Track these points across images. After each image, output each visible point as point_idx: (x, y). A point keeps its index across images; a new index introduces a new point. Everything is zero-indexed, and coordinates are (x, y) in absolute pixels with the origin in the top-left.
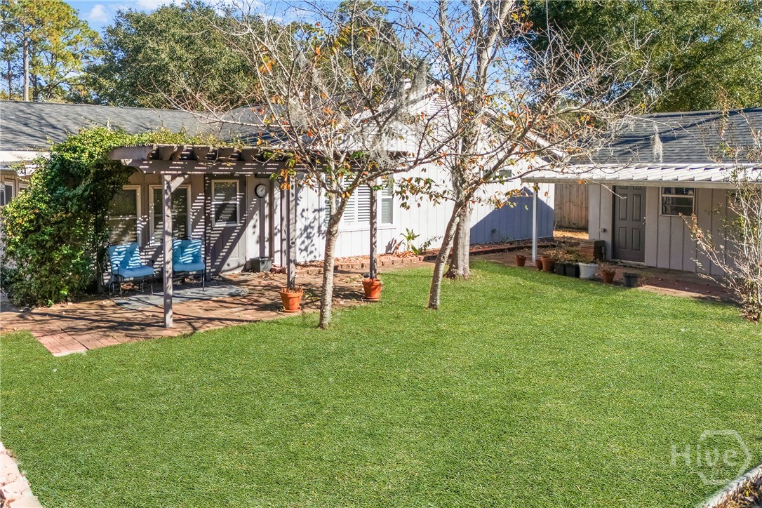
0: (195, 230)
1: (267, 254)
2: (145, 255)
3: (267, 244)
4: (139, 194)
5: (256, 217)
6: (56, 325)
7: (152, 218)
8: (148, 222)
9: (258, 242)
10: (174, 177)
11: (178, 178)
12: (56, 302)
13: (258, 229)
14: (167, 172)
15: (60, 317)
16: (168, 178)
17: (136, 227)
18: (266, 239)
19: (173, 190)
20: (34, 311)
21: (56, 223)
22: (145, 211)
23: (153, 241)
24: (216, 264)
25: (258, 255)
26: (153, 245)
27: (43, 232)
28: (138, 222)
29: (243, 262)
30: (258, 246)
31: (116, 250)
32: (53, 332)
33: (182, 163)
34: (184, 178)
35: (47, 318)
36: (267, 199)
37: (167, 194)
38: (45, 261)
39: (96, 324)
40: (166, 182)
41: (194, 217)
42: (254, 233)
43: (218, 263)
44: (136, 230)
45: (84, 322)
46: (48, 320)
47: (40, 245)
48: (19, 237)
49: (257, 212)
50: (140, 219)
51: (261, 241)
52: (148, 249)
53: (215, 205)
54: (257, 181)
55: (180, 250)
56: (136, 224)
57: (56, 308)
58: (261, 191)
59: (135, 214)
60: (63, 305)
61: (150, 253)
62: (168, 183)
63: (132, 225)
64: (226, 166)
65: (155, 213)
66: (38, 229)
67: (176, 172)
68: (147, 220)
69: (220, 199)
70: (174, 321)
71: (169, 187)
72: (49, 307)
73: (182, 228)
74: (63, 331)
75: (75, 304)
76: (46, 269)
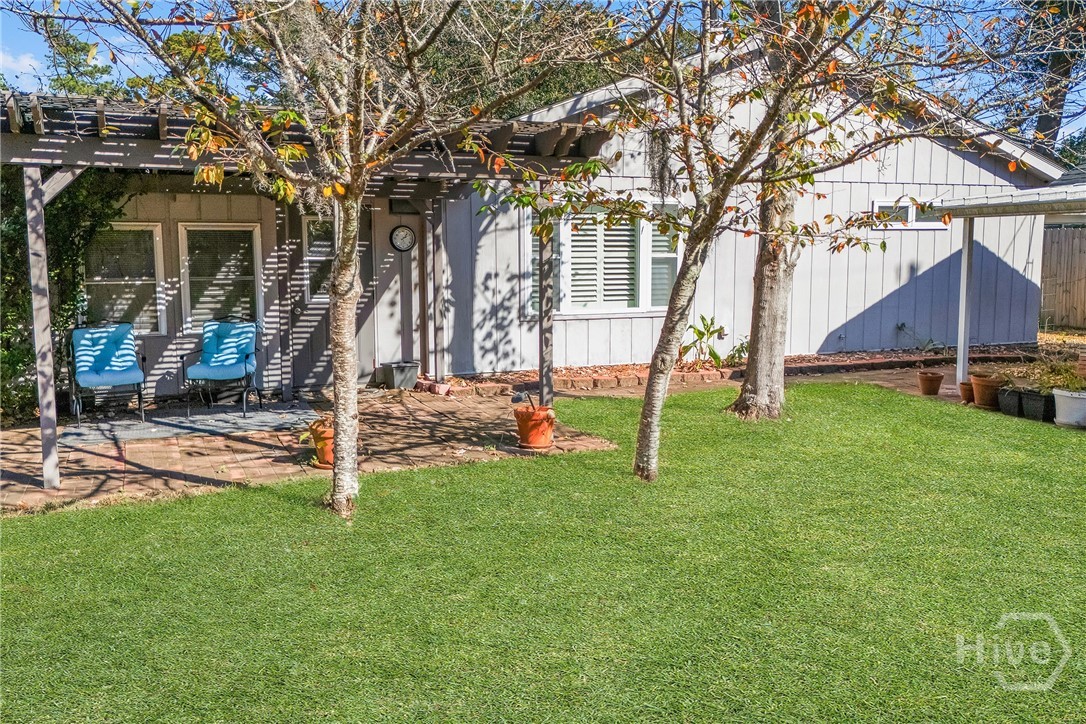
1: (417, 353)
2: (177, 349)
3: (416, 336)
4: (158, 239)
5: (395, 285)
7: (185, 283)
8: (179, 289)
9: (398, 332)
13: (398, 309)
17: (155, 299)
18: (414, 327)
22: (172, 270)
23: (190, 325)
24: (315, 370)
25: (399, 357)
26: (189, 331)
28: (159, 289)
29: (370, 369)
30: (398, 341)
31: (88, 336)
36: (415, 253)
41: (269, 284)
42: (392, 315)
43: (321, 369)
44: (155, 304)
49: (397, 277)
50: (162, 283)
51: (405, 332)
52: (180, 337)
53: (310, 262)
54: (395, 220)
55: (215, 342)
56: (155, 293)
58: (402, 238)
59: (152, 275)
61: (186, 346)
63: (146, 296)
65: (192, 274)
68: (178, 286)
69: (319, 252)
73: (245, 302)
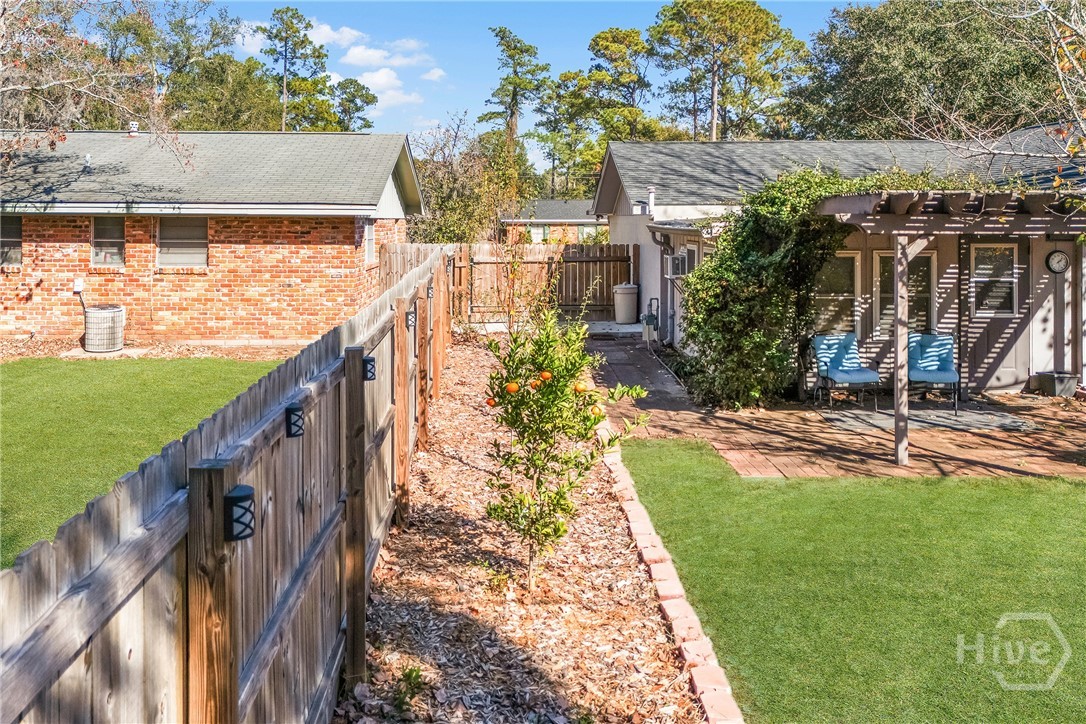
0: (942, 321)
1: (1068, 366)
2: (866, 352)
3: (1068, 350)
4: (858, 264)
5: (1049, 303)
6: (745, 436)
7: (876, 299)
8: (871, 304)
9: (1050, 346)
10: (912, 239)
11: (919, 241)
12: (745, 406)
13: (1051, 325)
14: (902, 232)
15: (750, 427)
16: (903, 240)
17: (854, 311)
18: (1066, 342)
19: (910, 258)
20: (717, 415)
21: (747, 300)
22: (867, 288)
23: (878, 333)
24: (976, 375)
25: (1051, 367)
26: (878, 338)
27: (731, 312)
28: (856, 304)
29: (1024, 376)
30: (1051, 353)
31: (825, 342)
32: (740, 446)
33: (925, 218)
34: (928, 240)
35: (734, 425)
36: (1069, 275)
37: (902, 264)
38: (733, 350)
39: (797, 444)
40: (899, 247)
41: (941, 300)
42: (1044, 330)
43: (981, 375)
44: (852, 315)
45: (781, 439)
46: (735, 429)
47: (726, 328)
48: (701, 316)
49: (1051, 297)
50: (859, 299)
51: (1057, 344)
52: (870, 343)
53: (976, 282)
54: (1050, 246)
55: (919, 350)
56: (853, 306)
57: (744, 414)
58: (1057, 262)
59: (852, 292)
60: (753, 411)
61: (873, 350)
62: (903, 248)
63: (847, 308)
64: (997, 222)
65: (881, 292)
66: (724, 307)
67: (915, 232)
68: (870, 301)
69: (984, 274)
70: (910, 455)
71: (904, 254)
72: (736, 411)
73: (923, 316)
74: (754, 446)
75: (769, 412)
76: (732, 360)
